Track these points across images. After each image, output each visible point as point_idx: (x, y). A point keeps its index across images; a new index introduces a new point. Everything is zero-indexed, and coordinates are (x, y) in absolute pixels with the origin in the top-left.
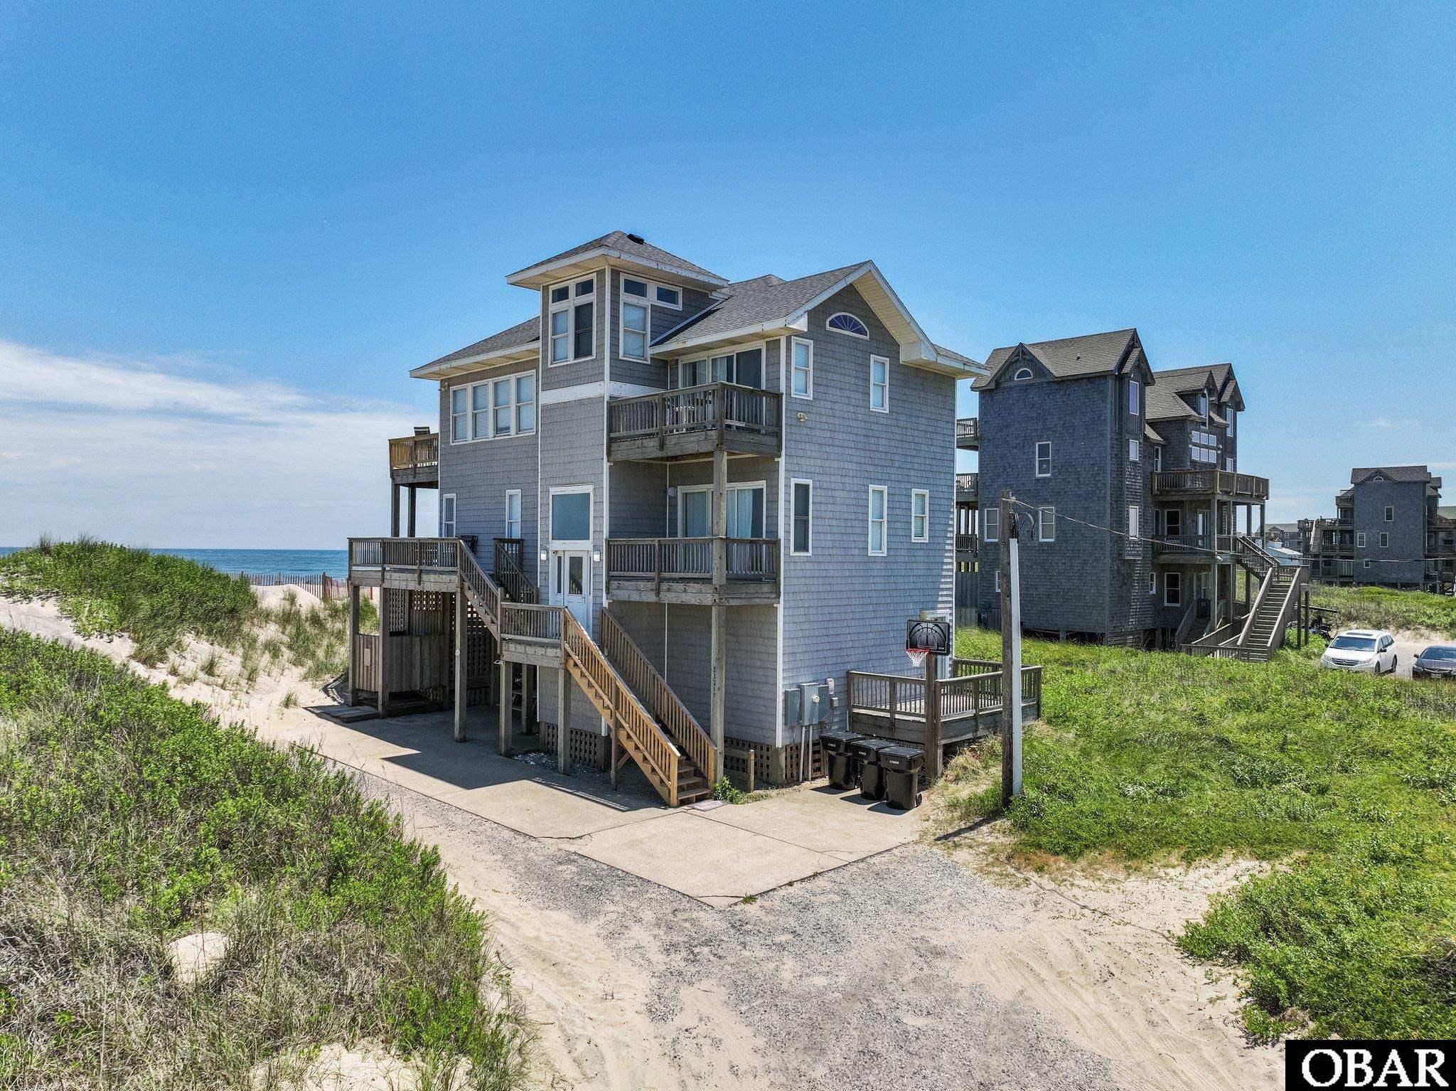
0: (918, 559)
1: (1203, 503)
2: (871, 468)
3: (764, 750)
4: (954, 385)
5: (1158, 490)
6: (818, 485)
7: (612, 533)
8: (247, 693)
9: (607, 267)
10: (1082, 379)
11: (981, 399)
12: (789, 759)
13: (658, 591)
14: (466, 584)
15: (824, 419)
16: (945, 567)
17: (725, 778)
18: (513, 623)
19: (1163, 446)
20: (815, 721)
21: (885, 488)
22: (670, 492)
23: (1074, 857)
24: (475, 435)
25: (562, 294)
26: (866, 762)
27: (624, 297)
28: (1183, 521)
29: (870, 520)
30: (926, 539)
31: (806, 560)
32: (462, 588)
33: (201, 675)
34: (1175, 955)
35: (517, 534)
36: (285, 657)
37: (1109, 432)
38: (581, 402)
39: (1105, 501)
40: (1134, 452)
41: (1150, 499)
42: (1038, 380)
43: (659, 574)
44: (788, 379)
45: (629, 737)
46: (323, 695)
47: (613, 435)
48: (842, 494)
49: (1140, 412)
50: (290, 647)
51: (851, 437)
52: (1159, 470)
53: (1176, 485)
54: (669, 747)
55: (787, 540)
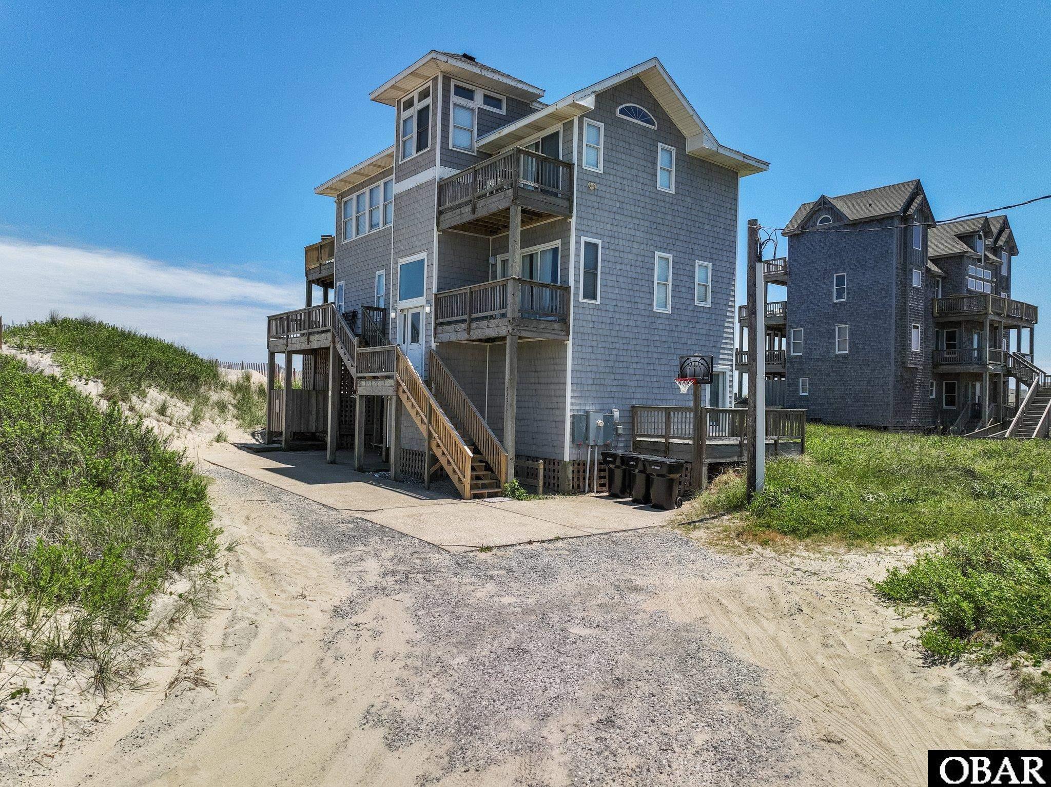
0: (702, 320)
1: (976, 324)
2: (657, 238)
3: (554, 464)
4: (737, 179)
5: (938, 313)
6: (607, 245)
7: (439, 289)
8: (189, 430)
9: (439, 74)
10: (873, 220)
11: (790, 242)
12: (576, 472)
13: (469, 330)
14: (337, 339)
15: (613, 191)
16: (726, 330)
17: (515, 480)
18: (364, 363)
19: (944, 278)
20: (600, 443)
21: (670, 257)
22: (491, 260)
23: (801, 537)
24: (358, 233)
25: (409, 104)
26: (637, 471)
27: (454, 99)
28: (960, 339)
29: (656, 281)
30: (708, 304)
31: (594, 307)
32: (334, 343)
33: (154, 414)
34: (871, 600)
35: (382, 305)
36: (230, 412)
37: (894, 263)
38: (420, 187)
39: (891, 319)
40: (917, 281)
41: (931, 320)
42: (836, 224)
43: (470, 316)
44: (580, 153)
45: (438, 446)
46: (250, 437)
47: (441, 208)
48: (629, 256)
49: (922, 247)
50: (235, 406)
51: (639, 210)
52: (940, 297)
53: (953, 308)
54: (464, 450)
55: (576, 288)
